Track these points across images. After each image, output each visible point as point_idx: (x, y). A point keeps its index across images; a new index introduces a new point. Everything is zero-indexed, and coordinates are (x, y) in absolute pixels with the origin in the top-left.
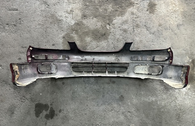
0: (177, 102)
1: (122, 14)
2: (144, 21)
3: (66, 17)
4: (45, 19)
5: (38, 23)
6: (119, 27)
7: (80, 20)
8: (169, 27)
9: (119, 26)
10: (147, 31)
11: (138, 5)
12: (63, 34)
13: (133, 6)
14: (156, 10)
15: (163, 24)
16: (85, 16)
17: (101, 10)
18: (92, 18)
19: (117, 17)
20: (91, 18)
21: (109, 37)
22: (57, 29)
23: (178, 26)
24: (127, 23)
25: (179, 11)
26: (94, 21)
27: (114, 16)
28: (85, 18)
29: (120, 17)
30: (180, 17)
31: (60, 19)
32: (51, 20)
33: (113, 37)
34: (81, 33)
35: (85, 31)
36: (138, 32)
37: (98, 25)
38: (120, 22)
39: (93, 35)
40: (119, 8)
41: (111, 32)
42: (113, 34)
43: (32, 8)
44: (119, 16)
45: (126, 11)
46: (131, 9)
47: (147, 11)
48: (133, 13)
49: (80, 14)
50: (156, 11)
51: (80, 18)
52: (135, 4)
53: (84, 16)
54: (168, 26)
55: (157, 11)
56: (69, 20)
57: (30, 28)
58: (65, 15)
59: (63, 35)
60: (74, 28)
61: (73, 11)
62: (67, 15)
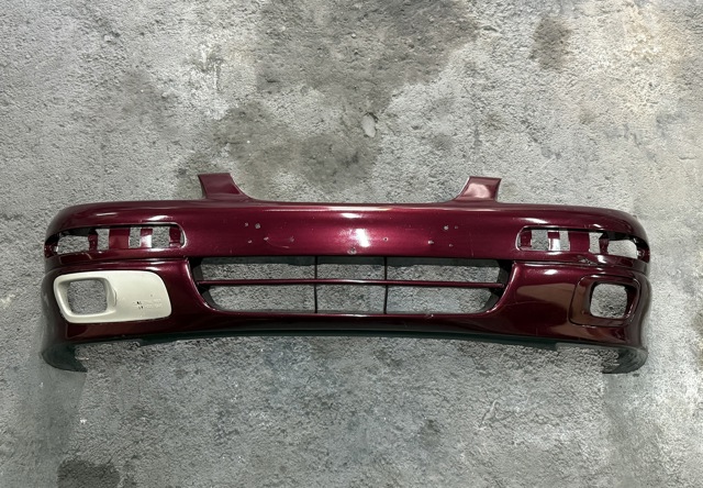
0: (661, 445)
1: (428, 73)
2: (518, 100)
3: (190, 84)
4: (101, 92)
5: (70, 112)
6: (416, 128)
7: (250, 97)
8: (625, 126)
9: (414, 123)
10: (533, 143)
11: (494, 34)
12: (179, 159)
13: (474, 38)
14: (567, 53)
15: (597, 112)
16: (271, 82)
17: (340, 56)
18: (304, 91)
19: (407, 87)
20: (299, 87)
21: (376, 170)
22: (154, 136)
23: (662, 121)
24: (447, 111)
25: (664, 59)
26: (309, 100)
27: (396, 81)
28: (272, 87)
29: (420, 86)
30: (668, 86)
31: (165, 94)
32: (125, 99)
33: (389, 170)
34: (253, 155)
35: (275, 143)
36: (494, 148)
37: (327, 120)
38: (419, 104)
39: (306, 164)
40: (412, 47)
41: (380, 149)
42: (389, 158)
43: (46, 49)
44: (413, 80)
45: (446, 58)
46: (463, 52)
47: (532, 57)
48: (471, 70)
49: (250, 72)
50: (568, 57)
51: (250, 89)
52: (482, 31)
53: (269, 82)
54: (619, 123)
55: (573, 60)
56: (203, 95)
57: (37, 133)
58: (187, 78)
59: (176, 160)
60: (224, 131)
61: (222, 61)
62: (195, 75)
